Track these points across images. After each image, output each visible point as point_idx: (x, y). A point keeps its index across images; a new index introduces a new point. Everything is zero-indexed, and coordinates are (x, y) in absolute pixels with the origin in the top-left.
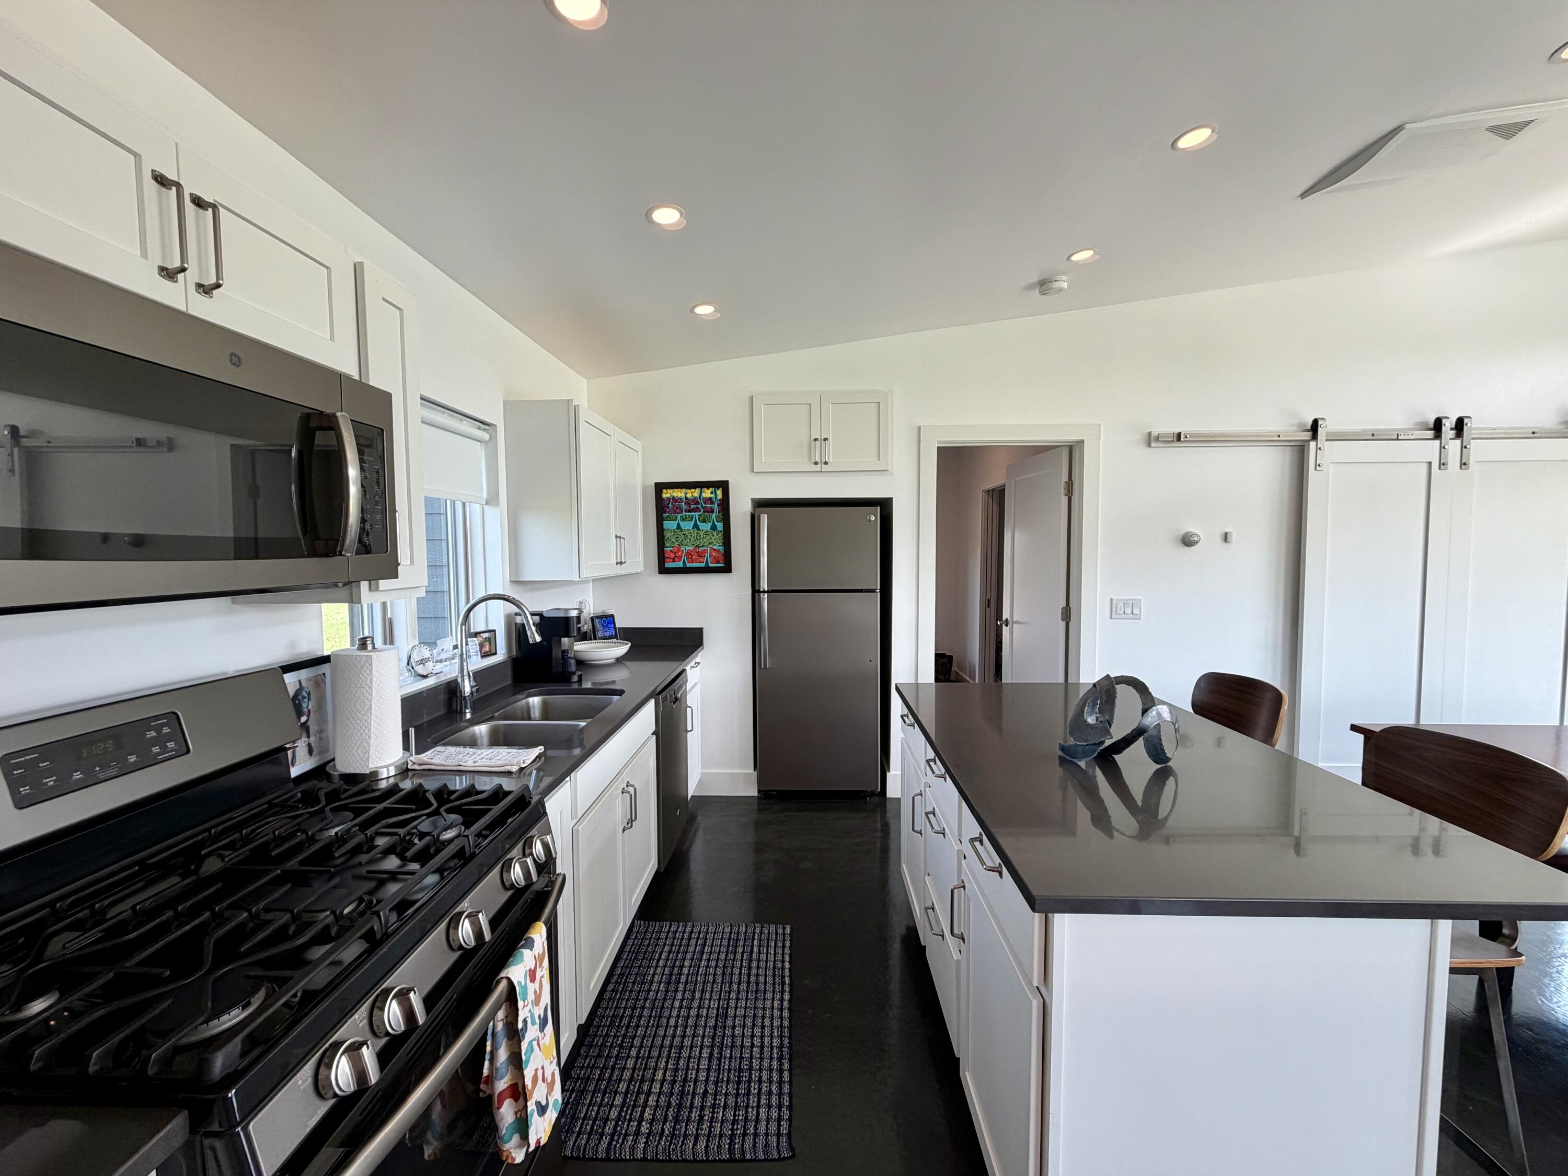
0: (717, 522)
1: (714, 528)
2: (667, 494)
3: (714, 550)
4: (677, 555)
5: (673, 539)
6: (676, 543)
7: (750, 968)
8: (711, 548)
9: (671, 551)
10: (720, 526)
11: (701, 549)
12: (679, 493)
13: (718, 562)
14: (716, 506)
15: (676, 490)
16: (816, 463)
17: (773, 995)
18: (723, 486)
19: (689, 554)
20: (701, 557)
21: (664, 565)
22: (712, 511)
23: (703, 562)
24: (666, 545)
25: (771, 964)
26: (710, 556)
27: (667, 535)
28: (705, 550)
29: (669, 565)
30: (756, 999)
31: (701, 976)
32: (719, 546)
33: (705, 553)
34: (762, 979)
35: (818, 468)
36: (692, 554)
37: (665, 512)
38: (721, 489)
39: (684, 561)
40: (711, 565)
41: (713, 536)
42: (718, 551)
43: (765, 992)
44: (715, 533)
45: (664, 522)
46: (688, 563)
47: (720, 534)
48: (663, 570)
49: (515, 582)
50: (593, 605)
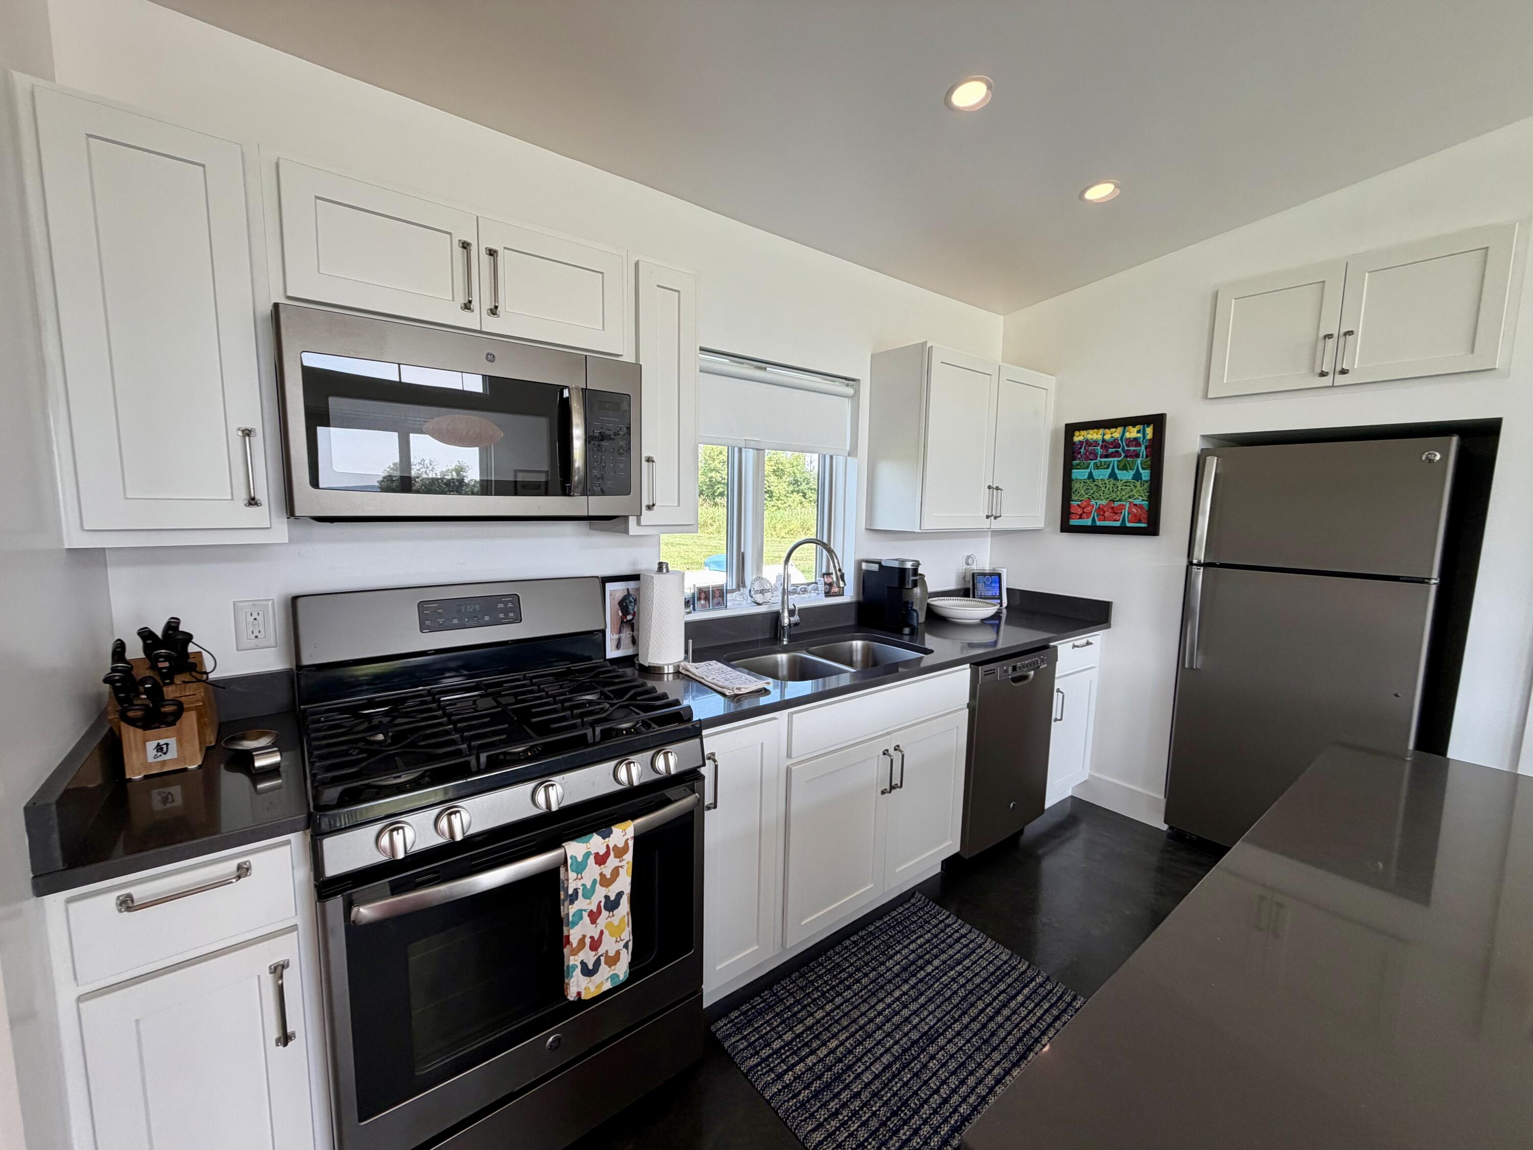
0: (1143, 469)
1: (1137, 476)
2: (1079, 437)
3: (1135, 505)
4: (1085, 510)
5: (1082, 491)
6: (1086, 496)
7: (998, 1012)
8: (1130, 503)
9: (1078, 505)
10: (1146, 474)
11: (1116, 504)
12: (1094, 435)
13: (1140, 521)
14: (1143, 447)
15: (1091, 431)
16: (1323, 374)
17: (1002, 1060)
18: (1158, 422)
19: (1101, 511)
20: (1116, 513)
21: (1069, 522)
22: (1137, 456)
23: (1118, 521)
24: (1073, 498)
25: (1025, 1026)
26: (1129, 513)
27: (1076, 486)
28: (1123, 505)
29: (1074, 522)
30: (979, 1049)
31: (940, 984)
32: (1143, 500)
33: (1122, 509)
34: (1002, 1033)
35: (1327, 381)
36: (1105, 509)
37: (1075, 459)
38: (1152, 426)
39: (1094, 518)
40: (1128, 525)
41: (1136, 487)
42: (1141, 507)
43: (995, 1049)
44: (1138, 484)
45: (1073, 471)
46: (1099, 520)
47: (1146, 485)
48: (1066, 527)
49: (870, 530)
50: (984, 562)
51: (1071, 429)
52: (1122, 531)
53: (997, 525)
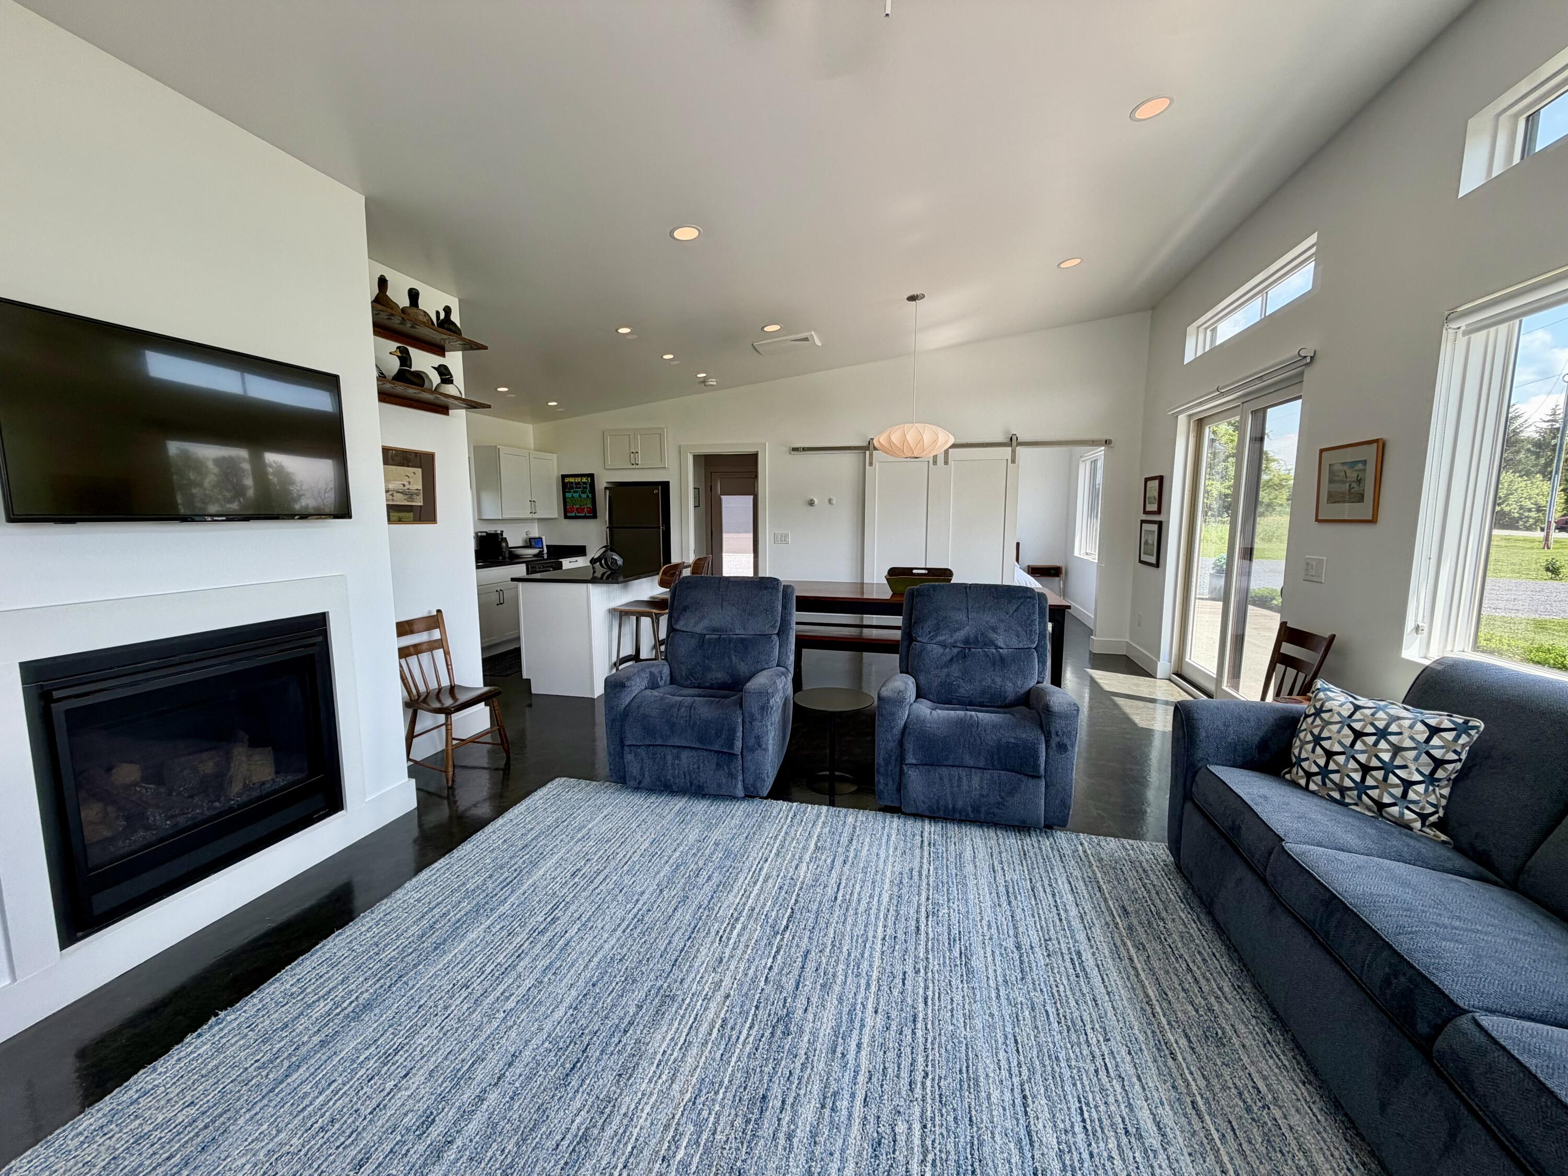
0: (589, 493)
1: (588, 496)
2: (567, 480)
3: (589, 507)
4: (572, 510)
5: (570, 502)
6: (572, 504)
8: (587, 506)
9: (569, 508)
11: (582, 507)
12: (572, 480)
13: (591, 513)
14: (588, 485)
15: (570, 478)
16: (631, 464)
18: (592, 476)
19: (578, 509)
20: (582, 511)
21: (567, 515)
22: (587, 488)
23: (584, 513)
24: (567, 505)
26: (587, 510)
27: (568, 500)
28: (584, 507)
29: (569, 514)
32: (591, 505)
33: (584, 509)
35: (633, 466)
37: (566, 489)
38: (590, 478)
39: (575, 513)
40: (587, 515)
41: (588, 500)
45: (566, 494)
46: (577, 513)
47: (591, 500)
48: (566, 517)
49: (480, 519)
50: (535, 533)
51: (564, 477)
52: (585, 517)
53: (535, 516)
